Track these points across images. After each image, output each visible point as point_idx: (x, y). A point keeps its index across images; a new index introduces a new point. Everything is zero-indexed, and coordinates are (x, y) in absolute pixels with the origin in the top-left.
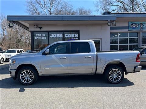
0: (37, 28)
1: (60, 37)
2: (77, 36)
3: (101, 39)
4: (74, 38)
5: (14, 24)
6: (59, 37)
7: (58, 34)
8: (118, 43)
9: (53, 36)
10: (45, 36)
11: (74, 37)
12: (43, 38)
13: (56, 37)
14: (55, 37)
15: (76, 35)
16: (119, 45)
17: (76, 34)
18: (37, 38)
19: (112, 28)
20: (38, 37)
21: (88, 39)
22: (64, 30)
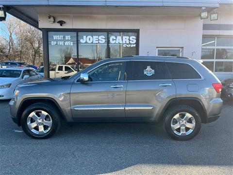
0: (54, 22)
1: (100, 42)
2: (135, 41)
3: (183, 47)
6: (97, 42)
7: (97, 37)
8: (214, 59)
10: (70, 39)
12: (66, 43)
13: (92, 43)
15: (133, 39)
16: (216, 62)
17: (131, 38)
18: (55, 43)
19: (206, 27)
20: (57, 40)
21: (157, 47)
22: (107, 28)
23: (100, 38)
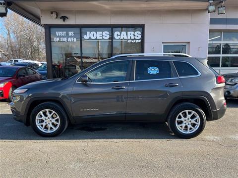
0: (57, 17)
1: (104, 37)
2: (140, 37)
3: (189, 42)
4: (132, 40)
5: (8, 9)
6: (101, 38)
7: (101, 33)
8: (220, 54)
9: (89, 35)
10: (73, 35)
11: (133, 38)
14: (94, 38)
15: (138, 34)
16: (222, 57)
18: (58, 39)
19: (213, 21)
20: (60, 37)
21: (163, 43)
22: (112, 24)
23: (104, 33)
